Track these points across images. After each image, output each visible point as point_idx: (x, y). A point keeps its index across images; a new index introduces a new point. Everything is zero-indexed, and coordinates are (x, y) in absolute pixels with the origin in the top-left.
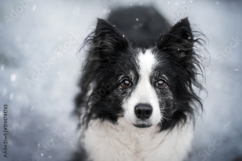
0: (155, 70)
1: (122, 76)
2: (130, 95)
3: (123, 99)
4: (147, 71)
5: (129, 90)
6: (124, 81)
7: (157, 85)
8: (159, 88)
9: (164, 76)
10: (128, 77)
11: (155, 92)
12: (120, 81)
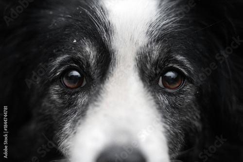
0: (157, 40)
1: (60, 59)
2: (83, 114)
3: (65, 123)
4: (131, 39)
5: (82, 100)
6: (65, 73)
7: (160, 83)
8: (164, 93)
9: (180, 58)
10: (77, 61)
11: (153, 102)
12: (55, 72)
